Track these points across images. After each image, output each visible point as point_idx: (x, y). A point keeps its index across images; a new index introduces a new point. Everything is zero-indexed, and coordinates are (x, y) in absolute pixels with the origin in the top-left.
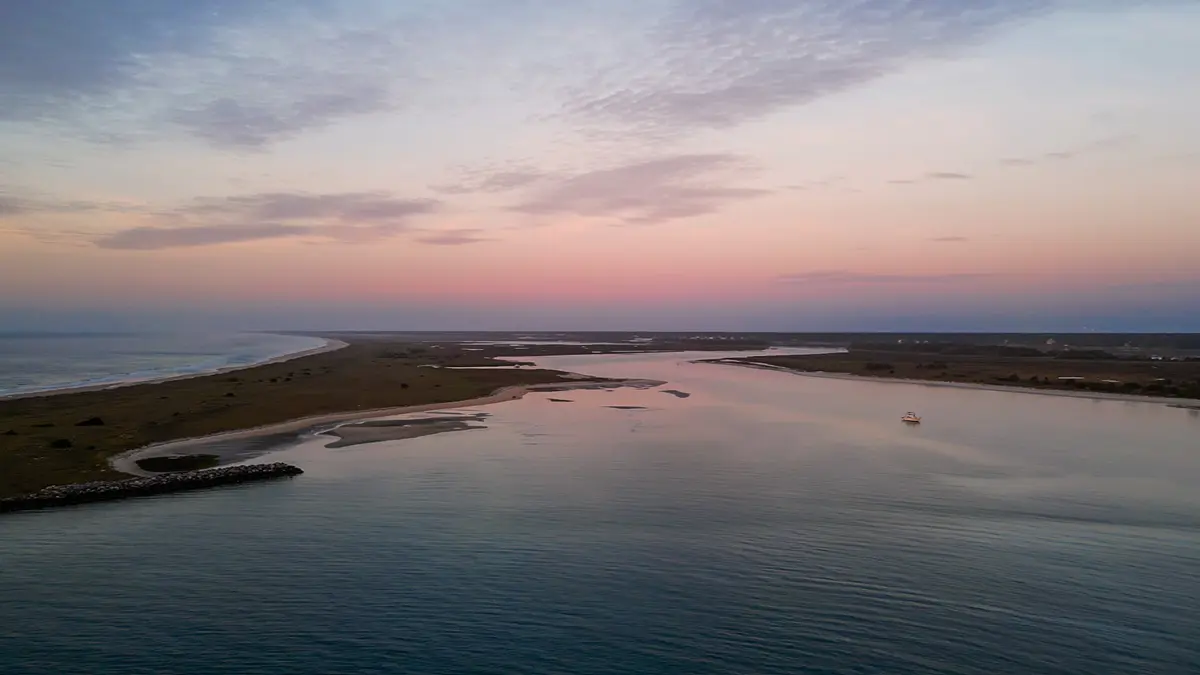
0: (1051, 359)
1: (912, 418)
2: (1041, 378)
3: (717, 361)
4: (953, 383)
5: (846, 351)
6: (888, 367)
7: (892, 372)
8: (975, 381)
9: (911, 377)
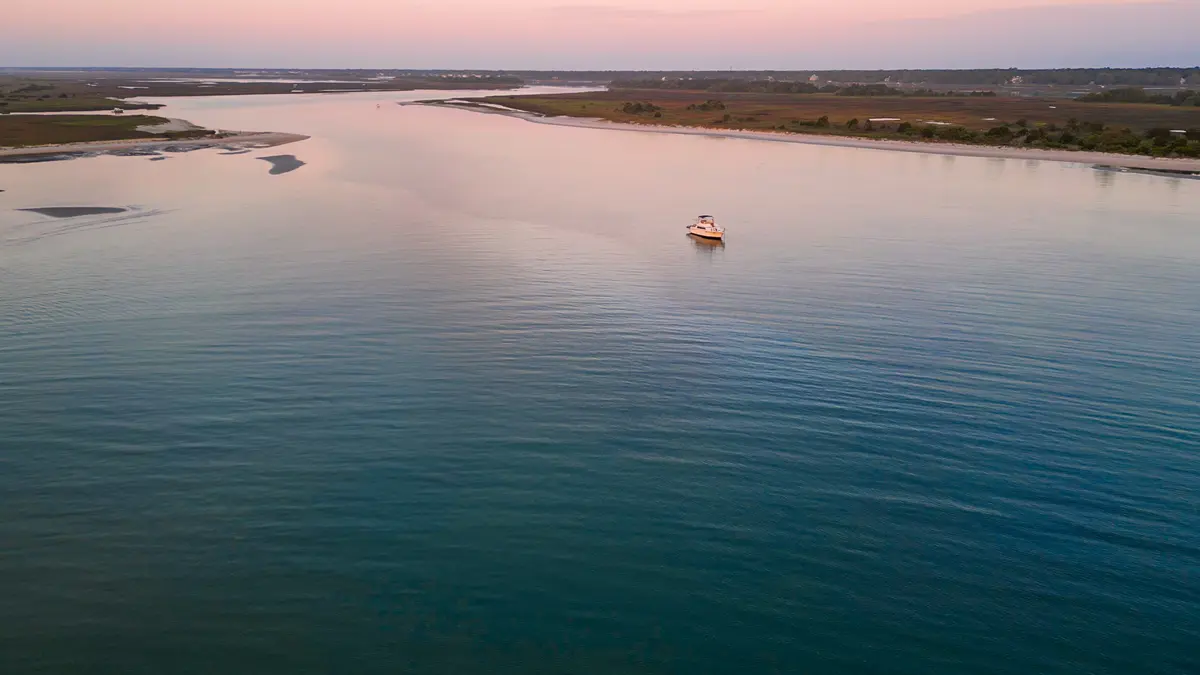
0: (830, 96)
1: (708, 232)
2: (862, 122)
3: (441, 103)
4: (745, 132)
5: (607, 90)
6: (650, 108)
7: (658, 116)
8: (773, 128)
9: (684, 124)
